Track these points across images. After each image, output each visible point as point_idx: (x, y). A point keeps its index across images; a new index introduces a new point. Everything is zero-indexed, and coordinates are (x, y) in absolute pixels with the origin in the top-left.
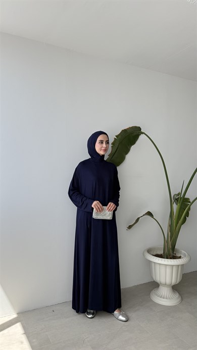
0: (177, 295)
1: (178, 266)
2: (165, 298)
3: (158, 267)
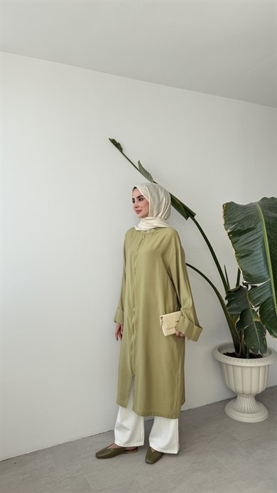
1: (259, 367)
2: (247, 413)
3: (231, 369)
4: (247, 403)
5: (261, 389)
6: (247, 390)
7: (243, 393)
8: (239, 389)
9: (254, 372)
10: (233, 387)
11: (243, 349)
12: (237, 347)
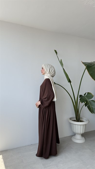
0: (84, 138)
1: (83, 125)
2: (79, 140)
3: (74, 125)
4: (78, 137)
5: (84, 132)
6: (79, 132)
7: (78, 134)
8: (77, 132)
9: (82, 127)
10: (75, 132)
11: (78, 119)
12: (76, 118)
